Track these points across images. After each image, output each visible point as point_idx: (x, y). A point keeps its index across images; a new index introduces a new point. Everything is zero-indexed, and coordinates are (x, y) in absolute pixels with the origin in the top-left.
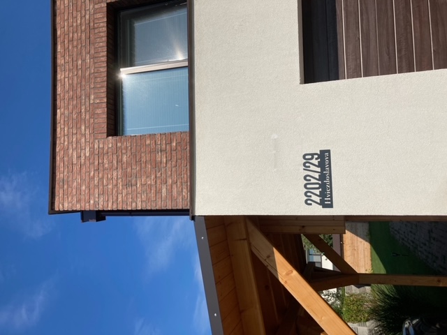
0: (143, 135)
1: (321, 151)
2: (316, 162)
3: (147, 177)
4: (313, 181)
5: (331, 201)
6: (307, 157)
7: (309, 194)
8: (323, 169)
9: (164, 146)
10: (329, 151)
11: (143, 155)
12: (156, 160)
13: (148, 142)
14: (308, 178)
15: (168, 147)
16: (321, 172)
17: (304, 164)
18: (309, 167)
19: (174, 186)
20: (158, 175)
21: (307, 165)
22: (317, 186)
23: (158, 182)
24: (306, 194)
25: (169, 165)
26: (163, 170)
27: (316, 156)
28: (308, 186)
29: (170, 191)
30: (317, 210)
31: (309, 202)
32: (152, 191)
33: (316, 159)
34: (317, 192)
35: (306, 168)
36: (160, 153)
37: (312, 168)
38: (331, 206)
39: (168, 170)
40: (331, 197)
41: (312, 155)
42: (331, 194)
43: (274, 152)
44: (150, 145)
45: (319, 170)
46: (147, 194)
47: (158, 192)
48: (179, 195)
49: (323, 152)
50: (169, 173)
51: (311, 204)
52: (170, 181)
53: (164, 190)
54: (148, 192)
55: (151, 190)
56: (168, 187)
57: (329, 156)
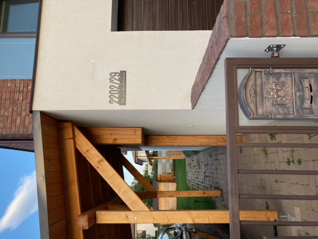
0: (6, 80)
1: (120, 71)
2: (117, 78)
3: (5, 110)
4: (115, 89)
5: (125, 101)
6: (112, 74)
7: (112, 97)
8: (121, 82)
9: (22, 88)
10: (125, 72)
11: (4, 94)
12: (14, 98)
13: (9, 85)
14: (112, 87)
15: (25, 89)
16: (120, 84)
17: (110, 79)
18: (113, 80)
19: (27, 117)
20: (15, 109)
21: (112, 79)
22: (117, 92)
23: (14, 114)
24: (110, 97)
25: (24, 102)
26: (19, 105)
27: (118, 74)
28: (112, 92)
29: (23, 121)
30: (116, 107)
31: (111, 101)
32: (9, 121)
33: (118, 76)
34: (117, 96)
35: (111, 81)
36: (18, 94)
37: (115, 81)
38: (125, 104)
39: (23, 106)
40: (125, 99)
41: (116, 73)
42: (125, 97)
43: (92, 71)
44: (11, 87)
45: (119, 82)
46: (4, 122)
47: (13, 121)
48: (30, 124)
49: (122, 72)
50: (24, 108)
51: (113, 103)
52: (24, 114)
53: (18, 120)
54: (5, 121)
55: (8, 119)
56: (22, 118)
57: (125, 75)
